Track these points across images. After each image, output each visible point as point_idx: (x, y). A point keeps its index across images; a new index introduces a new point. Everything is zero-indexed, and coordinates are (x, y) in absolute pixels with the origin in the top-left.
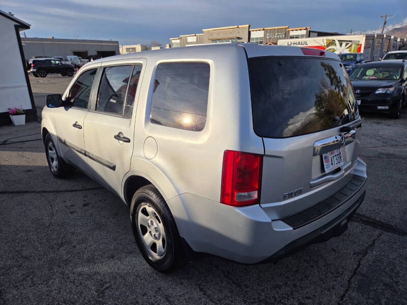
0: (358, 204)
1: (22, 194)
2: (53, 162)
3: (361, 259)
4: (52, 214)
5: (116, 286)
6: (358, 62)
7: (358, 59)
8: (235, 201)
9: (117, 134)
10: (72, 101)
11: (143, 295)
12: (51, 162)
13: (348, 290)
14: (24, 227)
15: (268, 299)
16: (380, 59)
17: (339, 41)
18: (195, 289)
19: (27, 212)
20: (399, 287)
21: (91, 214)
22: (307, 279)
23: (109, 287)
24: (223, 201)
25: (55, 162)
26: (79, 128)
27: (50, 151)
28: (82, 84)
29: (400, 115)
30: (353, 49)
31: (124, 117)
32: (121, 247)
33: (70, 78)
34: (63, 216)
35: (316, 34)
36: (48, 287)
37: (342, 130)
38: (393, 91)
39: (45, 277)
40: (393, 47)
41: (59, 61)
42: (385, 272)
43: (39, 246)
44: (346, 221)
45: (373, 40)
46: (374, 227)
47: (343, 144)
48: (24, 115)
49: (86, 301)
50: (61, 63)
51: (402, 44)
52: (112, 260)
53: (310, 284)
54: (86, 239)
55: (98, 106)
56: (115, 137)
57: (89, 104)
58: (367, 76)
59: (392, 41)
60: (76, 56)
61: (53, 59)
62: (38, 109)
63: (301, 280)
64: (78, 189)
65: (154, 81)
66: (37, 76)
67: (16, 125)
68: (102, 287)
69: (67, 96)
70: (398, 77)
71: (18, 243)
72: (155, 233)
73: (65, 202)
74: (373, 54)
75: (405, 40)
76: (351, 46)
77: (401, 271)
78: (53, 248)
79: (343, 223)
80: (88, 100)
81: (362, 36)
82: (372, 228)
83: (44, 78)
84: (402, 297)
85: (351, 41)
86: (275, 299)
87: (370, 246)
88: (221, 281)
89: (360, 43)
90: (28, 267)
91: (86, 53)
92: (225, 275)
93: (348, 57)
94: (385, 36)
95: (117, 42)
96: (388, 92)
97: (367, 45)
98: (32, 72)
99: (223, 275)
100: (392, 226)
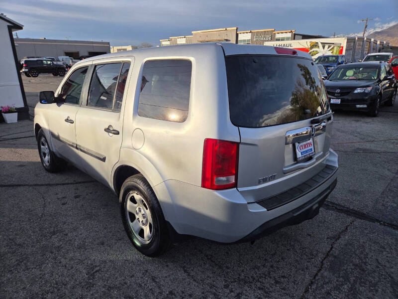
0: (329, 191)
1: (15, 187)
2: (45, 157)
3: (333, 243)
4: (45, 206)
5: (106, 270)
6: (340, 64)
7: (340, 61)
8: (214, 185)
9: (107, 127)
10: (64, 97)
11: (131, 277)
12: (43, 157)
13: (320, 270)
14: (17, 217)
15: (247, 278)
16: (361, 60)
17: (321, 43)
18: (179, 271)
19: (20, 203)
20: (367, 267)
21: (82, 205)
22: (284, 261)
23: (100, 270)
24: (203, 186)
25: (47, 157)
26: (71, 123)
27: (42, 147)
28: (73, 82)
29: (378, 113)
30: (335, 51)
31: (114, 111)
32: (111, 234)
33: (61, 78)
34: (55, 207)
35: (301, 37)
36: (40, 271)
37: (313, 122)
38: (371, 91)
39: (39, 262)
40: (374, 49)
41: (51, 61)
42: (356, 254)
43: (32, 234)
44: (317, 205)
45: (354, 42)
46: (347, 215)
47: (313, 135)
48: (17, 113)
49: (77, 283)
50: (53, 63)
51: (381, 46)
52: (102, 246)
53: (286, 265)
54: (77, 228)
55: (89, 101)
56: (105, 130)
57: (80, 101)
58: (346, 76)
59: (372, 44)
60: (68, 57)
61: (44, 59)
62: (30, 108)
63: (278, 262)
64: (70, 182)
65: (141, 78)
66: (29, 76)
67: (8, 123)
68: (93, 270)
69: (60, 93)
70: (375, 78)
71: (11, 232)
72: (143, 219)
73: (57, 194)
74: (354, 56)
75: (385, 43)
76: (333, 48)
77: (370, 253)
78: (45, 236)
79: (314, 207)
80: (80, 97)
81: (344, 38)
82: (345, 216)
83: (37, 78)
84: (369, 276)
85: (333, 44)
86: (254, 279)
87: (343, 232)
88: (204, 263)
89: (342, 46)
90: (21, 254)
91: (78, 53)
92: (208, 258)
93: (331, 59)
94: (365, 39)
95: (109, 43)
96: (366, 92)
97: (348, 47)
98: (23, 72)
99: (206, 258)
100: (364, 214)
